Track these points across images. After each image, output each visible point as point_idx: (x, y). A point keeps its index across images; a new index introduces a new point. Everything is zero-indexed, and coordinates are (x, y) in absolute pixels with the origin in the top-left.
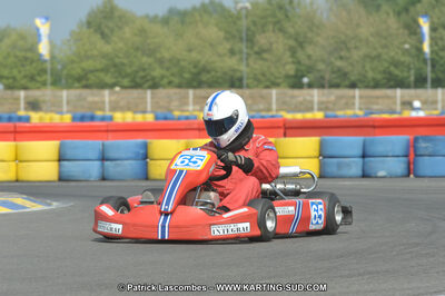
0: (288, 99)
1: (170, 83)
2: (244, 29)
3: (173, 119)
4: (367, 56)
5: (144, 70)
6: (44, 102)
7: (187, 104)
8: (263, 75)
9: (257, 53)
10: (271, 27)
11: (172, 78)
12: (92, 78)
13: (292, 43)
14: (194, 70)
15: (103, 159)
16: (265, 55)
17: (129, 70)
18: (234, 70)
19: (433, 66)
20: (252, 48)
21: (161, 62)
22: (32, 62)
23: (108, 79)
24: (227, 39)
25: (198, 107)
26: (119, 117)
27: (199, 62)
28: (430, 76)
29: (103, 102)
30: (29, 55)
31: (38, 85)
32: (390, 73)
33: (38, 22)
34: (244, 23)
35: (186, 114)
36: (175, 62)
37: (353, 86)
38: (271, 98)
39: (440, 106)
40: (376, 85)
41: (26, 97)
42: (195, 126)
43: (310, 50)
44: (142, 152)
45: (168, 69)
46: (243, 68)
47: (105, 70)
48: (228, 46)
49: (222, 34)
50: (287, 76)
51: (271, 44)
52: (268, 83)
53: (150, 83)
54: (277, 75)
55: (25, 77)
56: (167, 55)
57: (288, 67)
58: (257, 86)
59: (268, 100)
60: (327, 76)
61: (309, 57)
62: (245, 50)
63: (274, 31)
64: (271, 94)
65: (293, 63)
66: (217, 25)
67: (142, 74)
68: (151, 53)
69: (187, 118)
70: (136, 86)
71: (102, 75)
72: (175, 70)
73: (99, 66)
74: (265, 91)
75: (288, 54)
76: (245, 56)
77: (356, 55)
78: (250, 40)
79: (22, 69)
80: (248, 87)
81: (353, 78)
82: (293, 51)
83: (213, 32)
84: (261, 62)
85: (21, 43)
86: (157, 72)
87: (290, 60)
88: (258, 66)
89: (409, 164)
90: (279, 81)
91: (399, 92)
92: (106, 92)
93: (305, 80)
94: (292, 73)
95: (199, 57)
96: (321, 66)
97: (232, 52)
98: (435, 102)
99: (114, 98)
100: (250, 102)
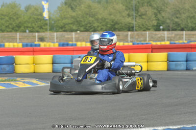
0: (153, 36)
1: (102, 29)
2: (134, 5)
4: (188, 17)
5: (90, 23)
6: (46, 38)
8: (143, 25)
9: (140, 16)
10: (146, 4)
11: (102, 27)
12: (67, 27)
13: (155, 11)
14: (112, 23)
15: (72, 63)
16: (144, 17)
17: (83, 24)
18: (130, 23)
20: (137, 13)
21: (97, 20)
22: (41, 20)
23: (75, 28)
24: (126, 9)
26: (79, 44)
27: (114, 19)
29: (72, 38)
30: (39, 17)
31: (44, 30)
33: (43, 3)
34: (134, 3)
36: (104, 20)
37: (182, 30)
38: (146, 35)
40: (193, 29)
41: (38, 36)
43: (163, 14)
45: (101, 23)
46: (134, 22)
47: (73, 23)
48: (127, 13)
49: (124, 7)
50: (154, 26)
51: (146, 11)
52: (145, 29)
53: (93, 29)
54: (149, 25)
55: (38, 27)
56: (100, 17)
57: (154, 22)
58: (140, 30)
59: (145, 36)
60: (171, 26)
61: (163, 17)
62: (134, 14)
63: (147, 6)
64: (146, 34)
65: (156, 20)
66: (122, 3)
67: (89, 25)
68: (93, 16)
70: (87, 30)
71: (71, 26)
72: (104, 23)
73: (70, 22)
74: (144, 32)
75: (154, 16)
76: (134, 17)
77: (184, 16)
78: (137, 10)
79: (36, 23)
80: (136, 31)
81: (182, 26)
82: (156, 15)
83: (120, 7)
84: (141, 19)
85: (36, 12)
86: (96, 25)
87: (154, 19)
88: (140, 21)
90: (149, 28)
92: (74, 33)
93: (161, 27)
94: (155, 24)
95: (114, 18)
96: (168, 21)
97: (129, 15)
99: (77, 36)
100: (137, 37)
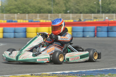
0: (64, 16)
3: (33, 22)
4: (84, 5)
7: (37, 18)
8: (57, 10)
9: (56, 4)
11: (33, 11)
12: (12, 11)
13: (65, 2)
14: (39, 9)
15: (15, 32)
16: (58, 5)
17: (22, 9)
18: (50, 9)
19: (102, 8)
20: (54, 3)
21: (30, 6)
23: (16, 11)
24: (48, 0)
25: (40, 19)
26: (19, 21)
27: (40, 6)
28: (101, 10)
29: (15, 17)
32: (90, 10)
35: (37, 20)
36: (34, 6)
37: (81, 13)
39: (103, 18)
40: (87, 13)
42: (39, 24)
43: (70, 3)
44: (25, 30)
45: (32, 8)
46: (52, 8)
47: (15, 9)
48: (48, 2)
50: (64, 11)
51: (59, 2)
52: (58, 12)
53: (27, 12)
54: (61, 10)
56: (32, 5)
58: (55, 13)
59: (58, 16)
60: (74, 10)
61: (69, 5)
65: (65, 7)
67: (25, 10)
68: (28, 4)
69: (37, 21)
70: (24, 13)
71: (15, 10)
72: (34, 9)
73: (14, 7)
74: (58, 14)
75: (64, 5)
76: (52, 5)
77: (82, 5)
78: (54, 1)
80: (53, 13)
81: (81, 11)
82: (65, 4)
86: (29, 9)
87: (64, 6)
88: (56, 8)
89: (95, 34)
90: (61, 12)
91: (93, 15)
92: (16, 15)
93: (68, 11)
94: (65, 9)
96: (72, 8)
97: (49, 4)
98: (102, 17)
99: (18, 16)
100: (54, 17)
